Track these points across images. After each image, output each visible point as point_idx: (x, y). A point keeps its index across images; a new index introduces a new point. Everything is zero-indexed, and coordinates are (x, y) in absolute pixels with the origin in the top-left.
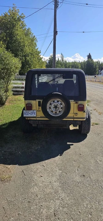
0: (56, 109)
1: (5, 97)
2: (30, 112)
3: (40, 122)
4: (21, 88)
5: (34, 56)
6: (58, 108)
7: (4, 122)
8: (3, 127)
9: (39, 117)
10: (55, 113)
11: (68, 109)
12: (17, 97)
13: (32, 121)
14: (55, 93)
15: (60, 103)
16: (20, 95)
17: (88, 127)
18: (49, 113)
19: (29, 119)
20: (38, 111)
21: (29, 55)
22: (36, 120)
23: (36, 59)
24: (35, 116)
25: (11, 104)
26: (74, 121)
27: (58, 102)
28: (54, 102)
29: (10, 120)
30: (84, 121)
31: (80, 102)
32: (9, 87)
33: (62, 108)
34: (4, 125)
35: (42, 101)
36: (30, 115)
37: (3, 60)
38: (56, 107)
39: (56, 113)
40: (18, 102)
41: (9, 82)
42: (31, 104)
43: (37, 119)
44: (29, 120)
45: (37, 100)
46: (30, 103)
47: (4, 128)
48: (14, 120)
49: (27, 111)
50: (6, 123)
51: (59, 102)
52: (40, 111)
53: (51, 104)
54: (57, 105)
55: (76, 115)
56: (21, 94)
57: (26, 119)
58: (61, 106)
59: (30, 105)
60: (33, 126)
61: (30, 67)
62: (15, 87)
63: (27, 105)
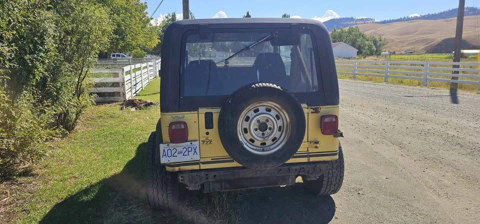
0: (263, 134)
1: (74, 110)
2: (180, 147)
3: (211, 175)
4: (111, 86)
5: (131, 13)
6: (270, 129)
7: (84, 182)
8: (85, 198)
9: (209, 160)
10: (262, 144)
11: (298, 129)
12: (102, 108)
13: (186, 176)
14: (260, 84)
15: (274, 113)
16: (109, 103)
17: (338, 177)
18: (245, 146)
19: (177, 169)
20: (203, 142)
21: (119, 11)
22: (200, 170)
23: (138, 21)
24: (196, 157)
25: (90, 129)
26: (309, 163)
27: (269, 110)
28: (256, 111)
29: (102, 176)
30: (336, 161)
31: (324, 110)
32: (84, 82)
33: (280, 129)
34: (86, 192)
35: (219, 110)
36: (180, 158)
37: (71, 7)
38: (263, 127)
39: (264, 144)
40: (110, 121)
41: (85, 69)
42: (185, 123)
43: (203, 167)
44: (177, 172)
45: (200, 110)
46: (181, 120)
47: (88, 203)
48: (112, 173)
49: (170, 145)
50: (92, 186)
51: (273, 111)
52: (211, 141)
53: (247, 119)
54: (267, 121)
55: (316, 147)
56: (112, 102)
57: (168, 169)
58: (278, 121)
59: (183, 126)
60: (191, 189)
61: (123, 39)
62: (97, 85)
63: (174, 127)
